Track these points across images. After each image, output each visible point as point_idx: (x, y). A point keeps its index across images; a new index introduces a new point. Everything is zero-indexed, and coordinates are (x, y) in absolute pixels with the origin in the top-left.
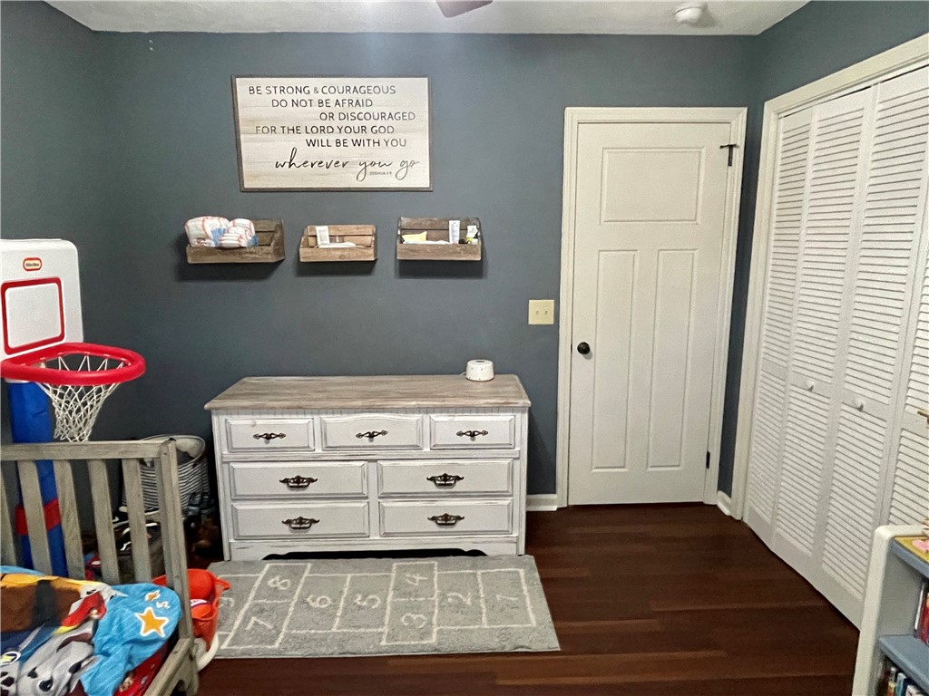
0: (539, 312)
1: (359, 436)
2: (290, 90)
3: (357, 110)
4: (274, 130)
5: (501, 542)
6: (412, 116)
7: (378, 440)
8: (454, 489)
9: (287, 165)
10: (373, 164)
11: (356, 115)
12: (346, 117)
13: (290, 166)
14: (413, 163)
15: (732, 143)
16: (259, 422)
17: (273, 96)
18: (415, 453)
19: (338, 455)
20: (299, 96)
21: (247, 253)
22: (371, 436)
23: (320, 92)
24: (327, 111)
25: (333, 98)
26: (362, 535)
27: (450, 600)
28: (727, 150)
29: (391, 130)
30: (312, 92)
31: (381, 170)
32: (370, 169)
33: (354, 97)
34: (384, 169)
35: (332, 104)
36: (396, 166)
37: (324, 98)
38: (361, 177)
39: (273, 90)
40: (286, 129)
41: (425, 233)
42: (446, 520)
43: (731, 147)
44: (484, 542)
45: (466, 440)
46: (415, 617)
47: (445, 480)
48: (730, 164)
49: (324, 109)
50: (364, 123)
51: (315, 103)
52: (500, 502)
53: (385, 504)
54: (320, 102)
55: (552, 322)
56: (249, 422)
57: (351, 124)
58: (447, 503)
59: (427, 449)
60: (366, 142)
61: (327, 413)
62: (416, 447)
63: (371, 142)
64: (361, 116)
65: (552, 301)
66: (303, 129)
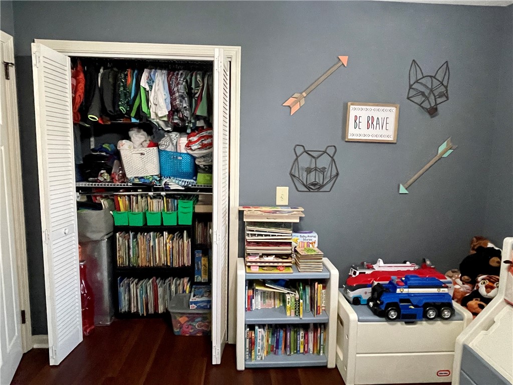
15: (7, 61)
28: (4, 65)
43: (7, 64)
48: (8, 78)
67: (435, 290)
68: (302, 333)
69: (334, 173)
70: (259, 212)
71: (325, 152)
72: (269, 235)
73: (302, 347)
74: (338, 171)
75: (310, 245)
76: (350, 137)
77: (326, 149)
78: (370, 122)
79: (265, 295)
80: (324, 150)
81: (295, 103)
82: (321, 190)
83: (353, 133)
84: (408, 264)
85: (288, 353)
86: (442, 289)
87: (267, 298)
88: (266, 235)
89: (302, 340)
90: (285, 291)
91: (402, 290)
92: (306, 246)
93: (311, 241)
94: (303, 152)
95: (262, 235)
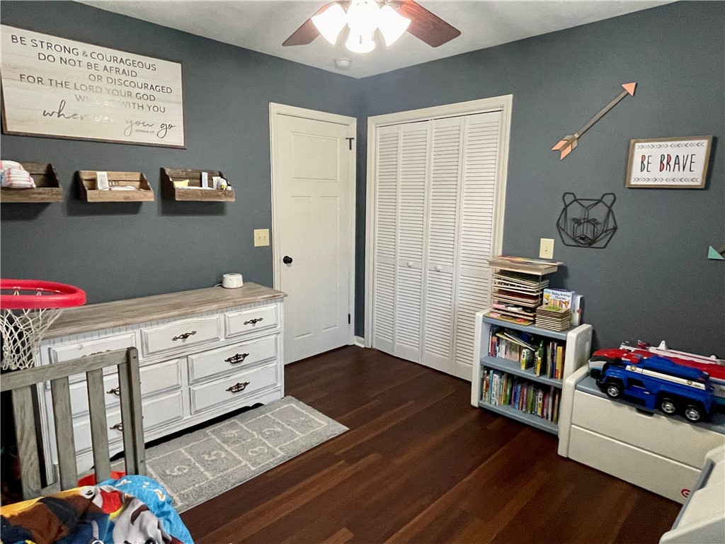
0: (260, 238)
1: (175, 339)
2: (59, 49)
3: (124, 78)
4: (40, 81)
5: (272, 392)
6: (169, 90)
7: (189, 340)
8: (243, 363)
9: (56, 115)
10: (138, 123)
11: (122, 82)
12: (114, 81)
13: (59, 116)
14: (171, 126)
15: (350, 137)
16: (85, 344)
17: (39, 49)
18: (215, 344)
19: (157, 358)
20: (67, 56)
21: (35, 193)
22: (185, 336)
23: (89, 55)
24: (96, 73)
25: (102, 64)
26: (179, 418)
27: (267, 433)
28: (348, 140)
29: (152, 98)
30: (81, 54)
31: (143, 128)
32: (135, 127)
33: (122, 67)
34: (147, 128)
35: (101, 68)
36: (157, 128)
37: (93, 62)
38: (128, 133)
39: (39, 44)
40: (54, 83)
41: (188, 181)
42: (239, 388)
43: (351, 139)
44: (261, 397)
45: (250, 326)
46: (257, 449)
47: (237, 358)
48: (350, 149)
49: (93, 71)
50: (130, 89)
51: (84, 64)
52: (270, 366)
53: (195, 389)
54: (89, 65)
55: (268, 244)
56: (77, 346)
57: (119, 88)
58: (238, 376)
59: (223, 339)
60: (132, 105)
61: (146, 326)
62: (217, 339)
63: (136, 106)
64: (127, 83)
65: (268, 230)
66: (71, 85)
67: (684, 382)
68: (540, 394)
69: (611, 225)
70: (508, 262)
71: (600, 201)
72: (515, 286)
73: (539, 410)
74: (615, 223)
75: (564, 305)
76: (633, 182)
77: (603, 197)
78: (665, 162)
79: (510, 347)
80: (599, 198)
81: (565, 146)
82: (593, 246)
83: (638, 177)
84: (713, 357)
85: (524, 410)
86: (694, 383)
87: (513, 350)
88: (511, 285)
89: (541, 402)
90: (523, 345)
91: (633, 368)
92: (558, 304)
93: (564, 301)
94: (573, 201)
95: (508, 284)
